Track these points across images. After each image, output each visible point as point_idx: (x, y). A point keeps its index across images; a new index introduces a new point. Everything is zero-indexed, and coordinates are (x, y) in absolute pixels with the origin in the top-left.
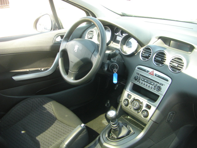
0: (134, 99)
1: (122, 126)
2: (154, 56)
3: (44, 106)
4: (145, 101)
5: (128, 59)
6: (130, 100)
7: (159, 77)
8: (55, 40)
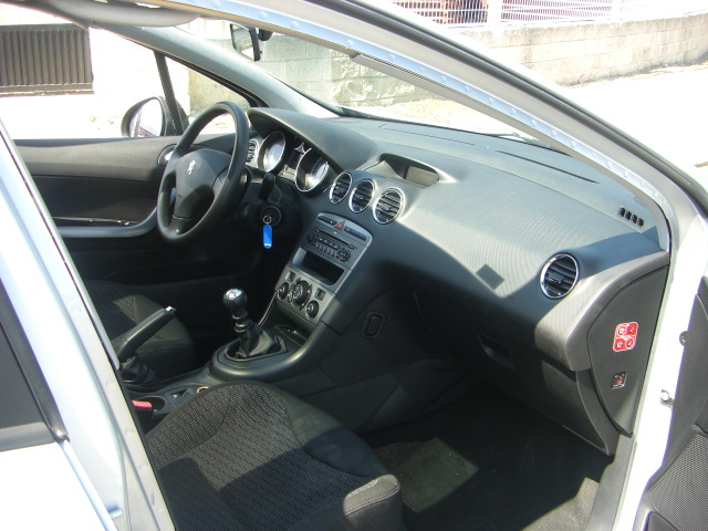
0: (299, 282)
1: (261, 333)
2: (353, 193)
3: (116, 302)
4: (316, 284)
5: (308, 201)
6: (290, 284)
7: (351, 232)
8: (163, 158)
